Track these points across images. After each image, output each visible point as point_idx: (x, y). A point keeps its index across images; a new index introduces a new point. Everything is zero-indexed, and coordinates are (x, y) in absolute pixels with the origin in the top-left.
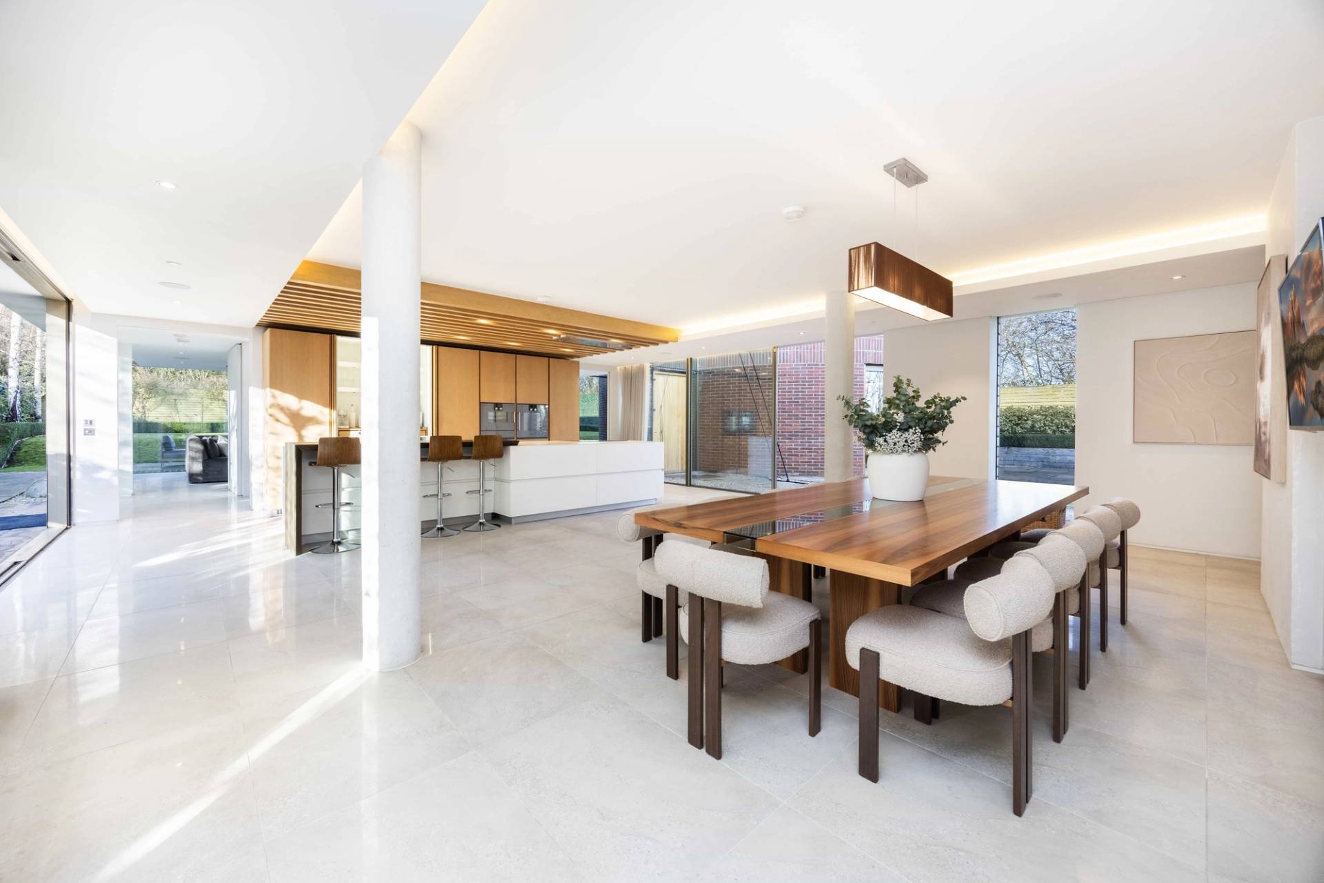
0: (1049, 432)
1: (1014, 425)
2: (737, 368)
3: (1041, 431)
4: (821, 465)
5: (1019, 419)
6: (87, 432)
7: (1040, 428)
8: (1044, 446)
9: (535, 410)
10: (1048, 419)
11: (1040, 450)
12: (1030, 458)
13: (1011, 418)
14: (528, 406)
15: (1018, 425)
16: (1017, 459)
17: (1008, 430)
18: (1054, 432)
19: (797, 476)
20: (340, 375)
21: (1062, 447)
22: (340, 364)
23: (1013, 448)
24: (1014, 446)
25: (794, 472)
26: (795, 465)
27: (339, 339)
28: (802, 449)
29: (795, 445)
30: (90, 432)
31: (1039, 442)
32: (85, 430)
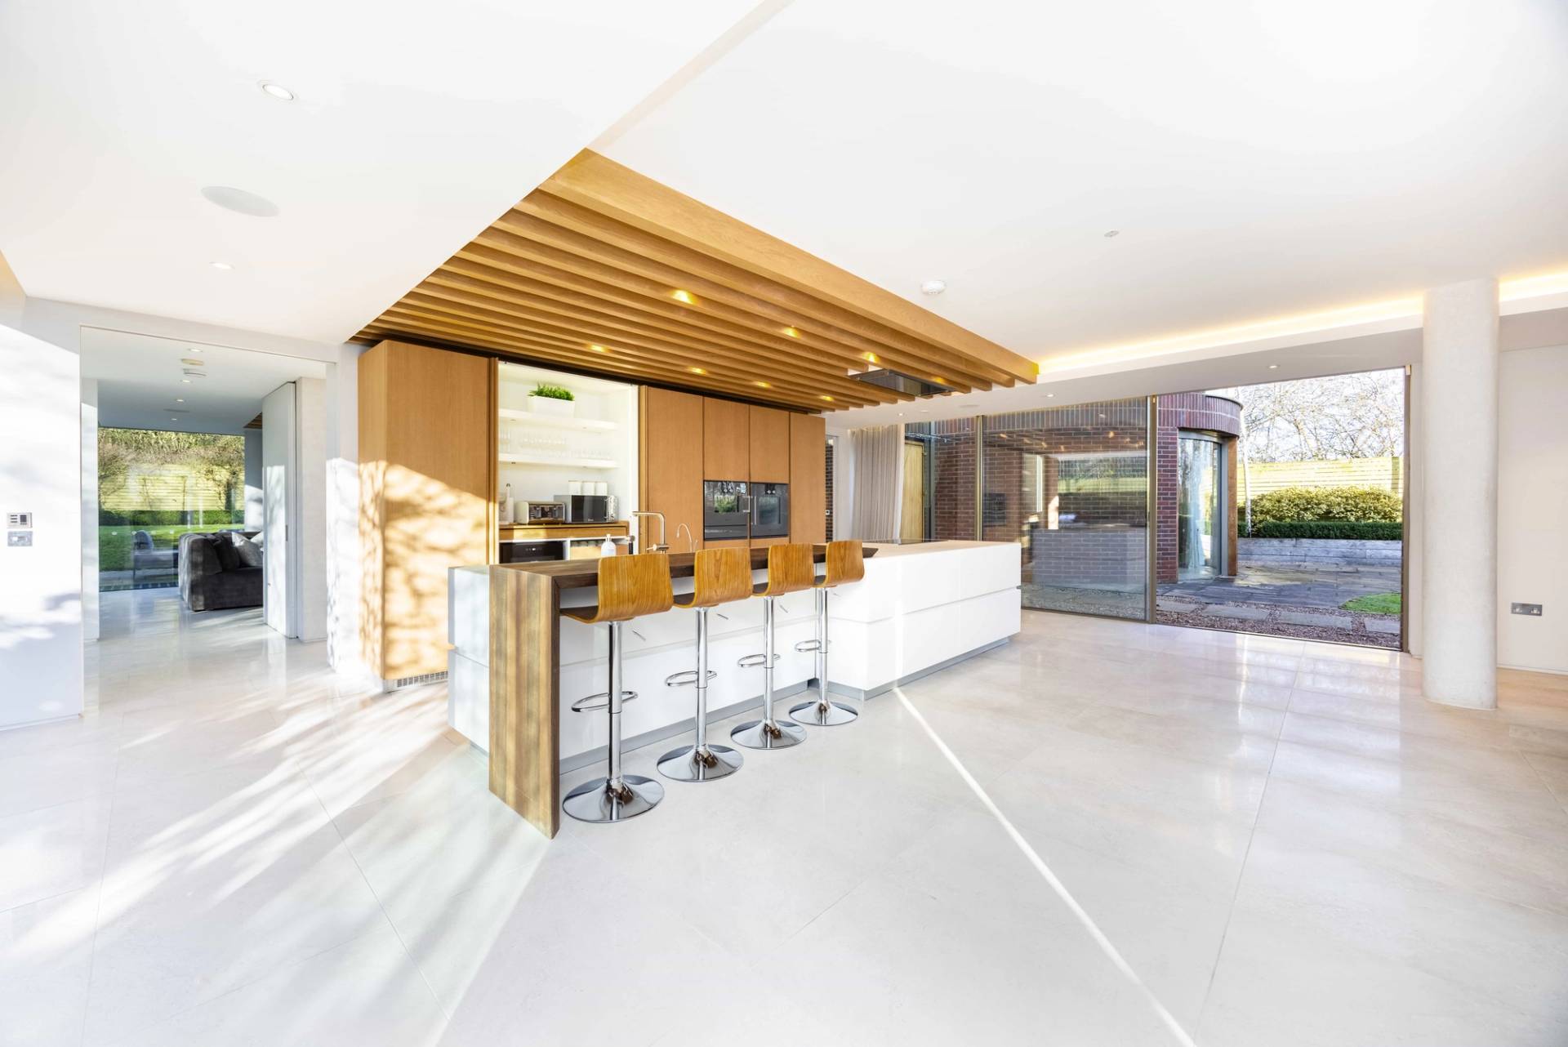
0: (1352, 519)
1: (1301, 509)
2: (1003, 433)
3: (1340, 518)
4: (1122, 569)
5: (1308, 503)
6: (15, 539)
7: (1338, 513)
8: (1348, 537)
9: (774, 492)
10: (1350, 502)
11: (1343, 542)
12: (1328, 552)
13: (1297, 502)
14: (764, 486)
15: (1306, 510)
16: (1310, 554)
17: (1292, 516)
18: (1358, 519)
19: (1087, 583)
20: (502, 433)
21: (1373, 539)
22: (502, 413)
23: (1304, 540)
24: (1304, 537)
25: (1084, 577)
26: (1084, 568)
27: (504, 368)
28: (1094, 545)
29: (1084, 541)
30: (21, 538)
31: (1341, 532)
32: (11, 535)
